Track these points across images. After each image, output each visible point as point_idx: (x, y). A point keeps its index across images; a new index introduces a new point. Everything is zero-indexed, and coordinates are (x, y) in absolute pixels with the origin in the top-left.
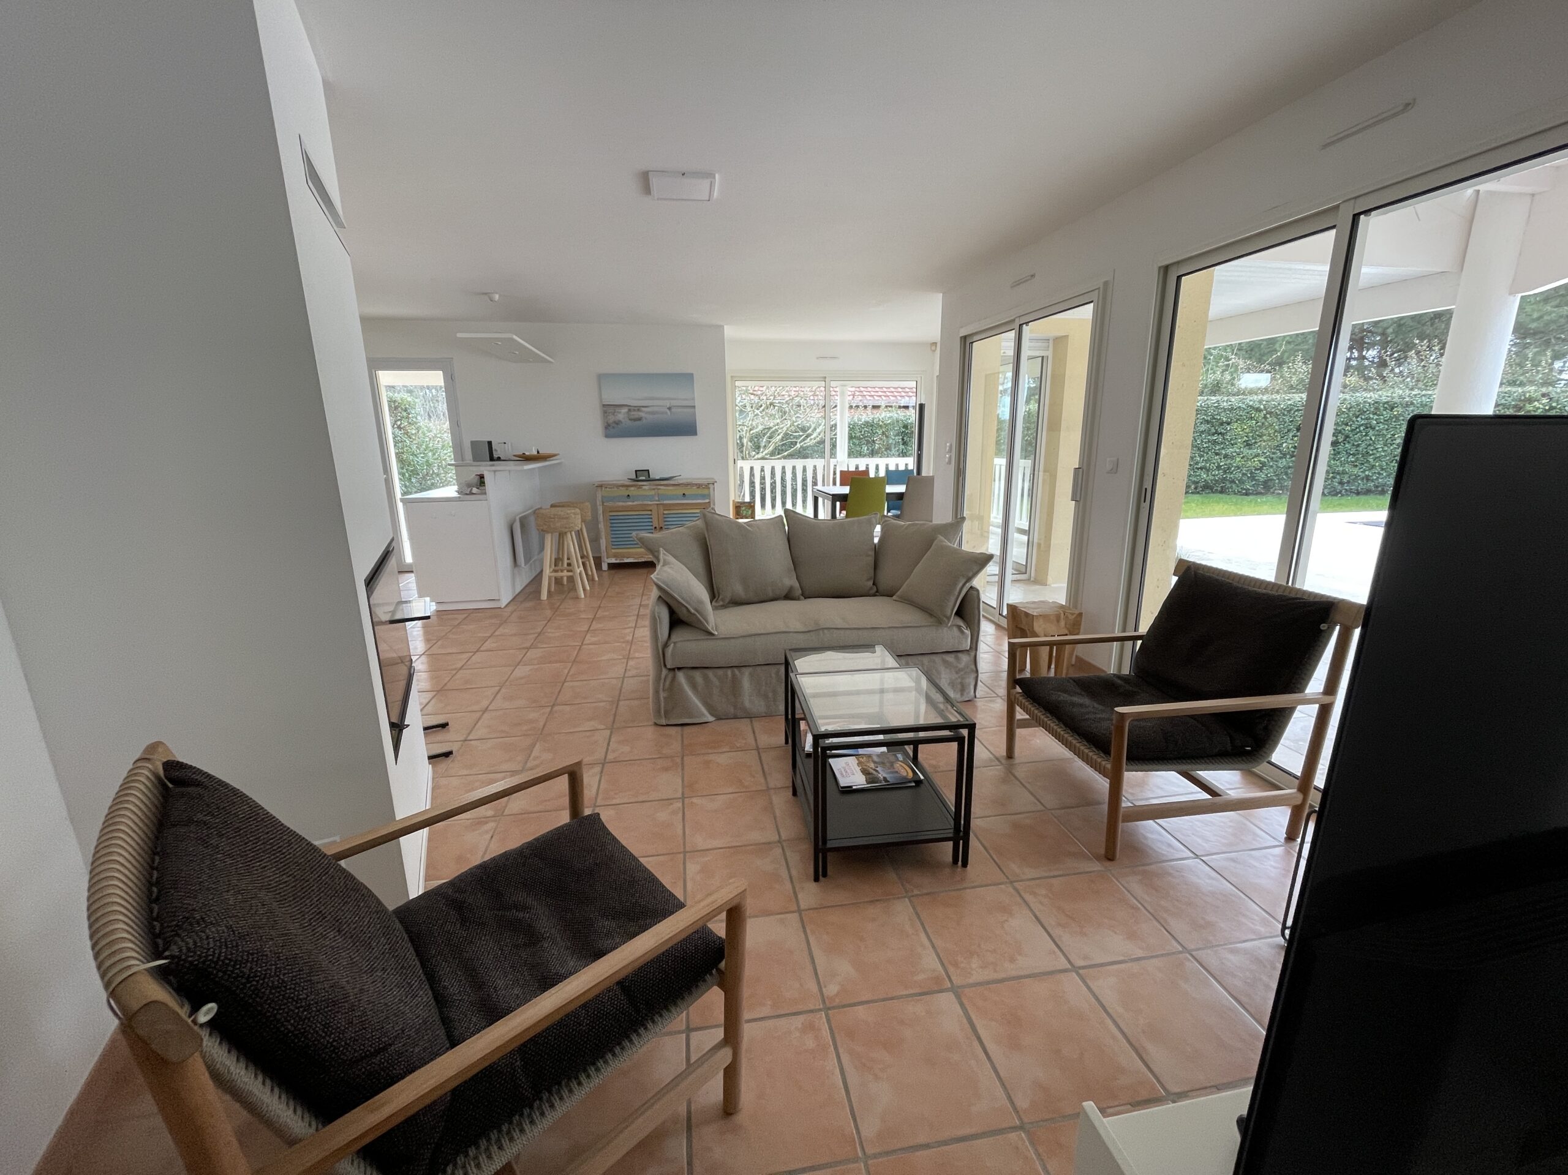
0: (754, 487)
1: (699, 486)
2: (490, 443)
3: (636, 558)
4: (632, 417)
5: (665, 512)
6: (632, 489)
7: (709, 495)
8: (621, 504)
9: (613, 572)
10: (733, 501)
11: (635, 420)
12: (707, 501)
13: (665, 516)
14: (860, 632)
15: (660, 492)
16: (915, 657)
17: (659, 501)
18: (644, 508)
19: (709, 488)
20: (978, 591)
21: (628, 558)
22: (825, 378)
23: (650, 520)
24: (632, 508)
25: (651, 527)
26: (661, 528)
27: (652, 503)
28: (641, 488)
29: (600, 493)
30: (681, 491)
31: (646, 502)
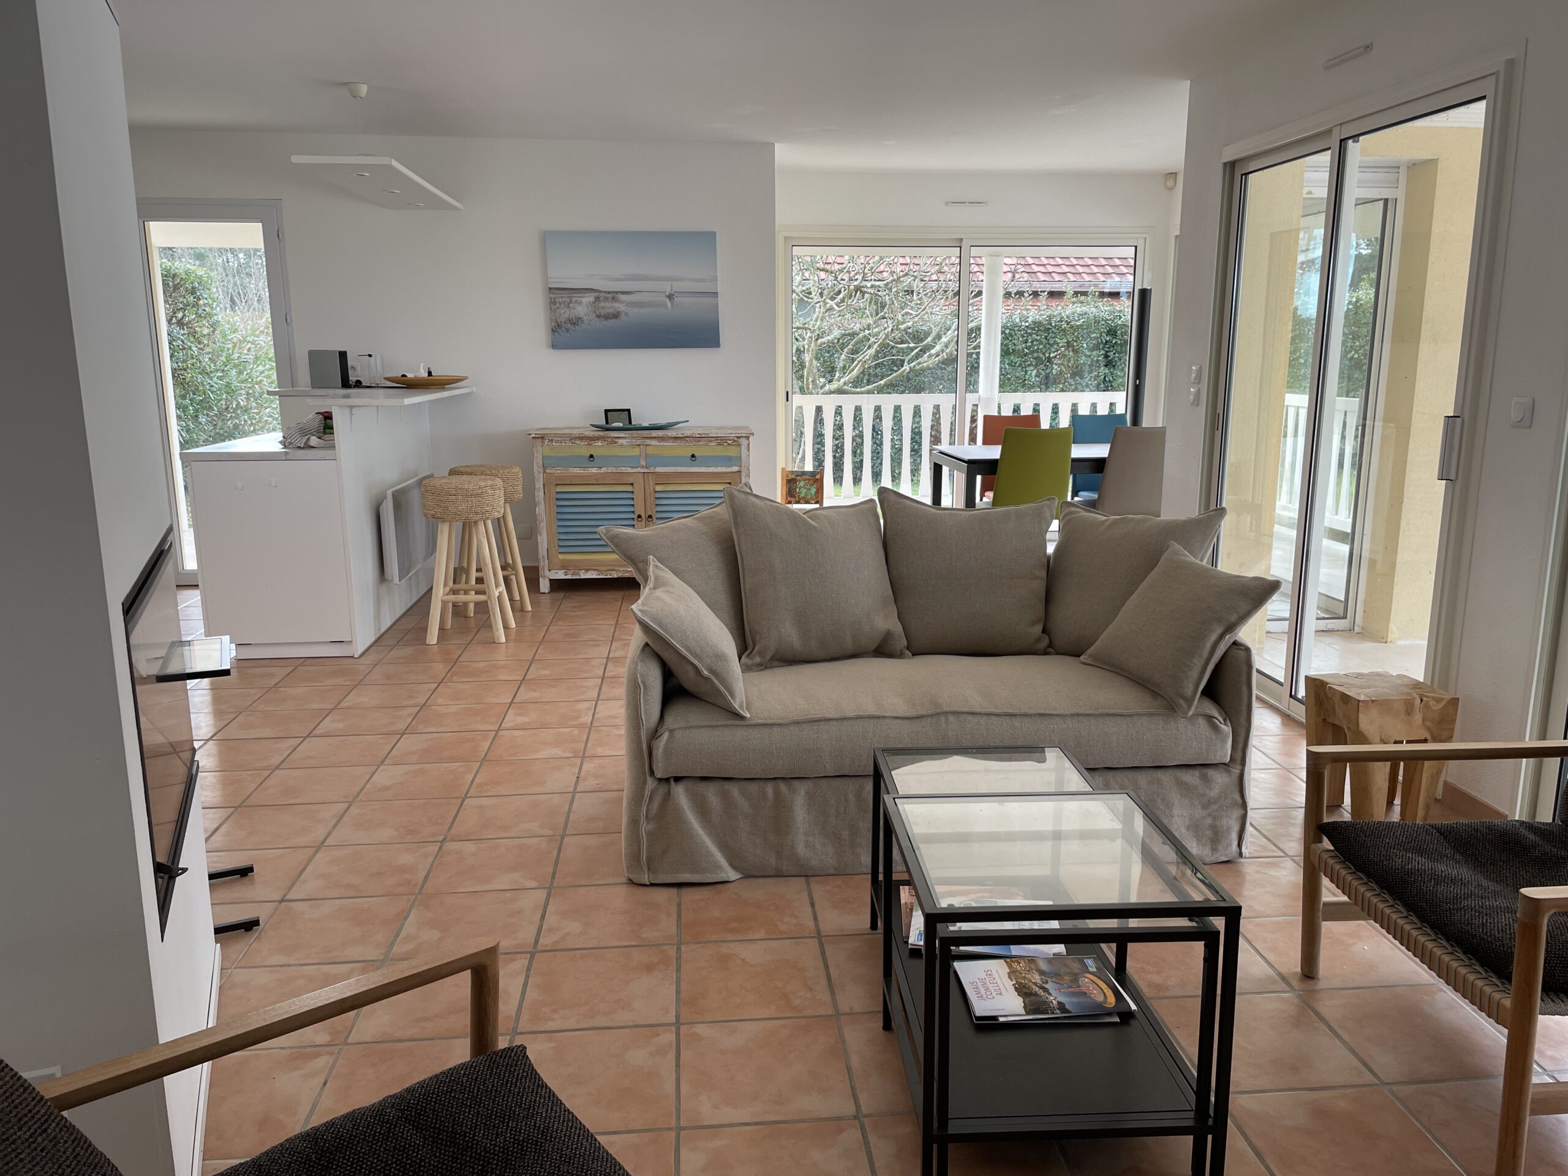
0: (822, 444)
1: (721, 441)
2: (343, 355)
3: (601, 572)
4: (603, 312)
5: (659, 488)
6: (599, 444)
7: (740, 458)
8: (575, 471)
9: (561, 595)
10: (783, 469)
11: (607, 317)
12: (735, 469)
13: (658, 495)
14: (1017, 722)
15: (650, 450)
16: (1125, 773)
17: (647, 468)
18: (619, 479)
19: (739, 445)
20: (1248, 650)
21: (587, 570)
22: (962, 239)
23: (631, 502)
24: (597, 480)
25: (632, 516)
26: (650, 517)
27: (634, 470)
28: (616, 443)
29: (540, 449)
30: (687, 450)
31: (622, 469)
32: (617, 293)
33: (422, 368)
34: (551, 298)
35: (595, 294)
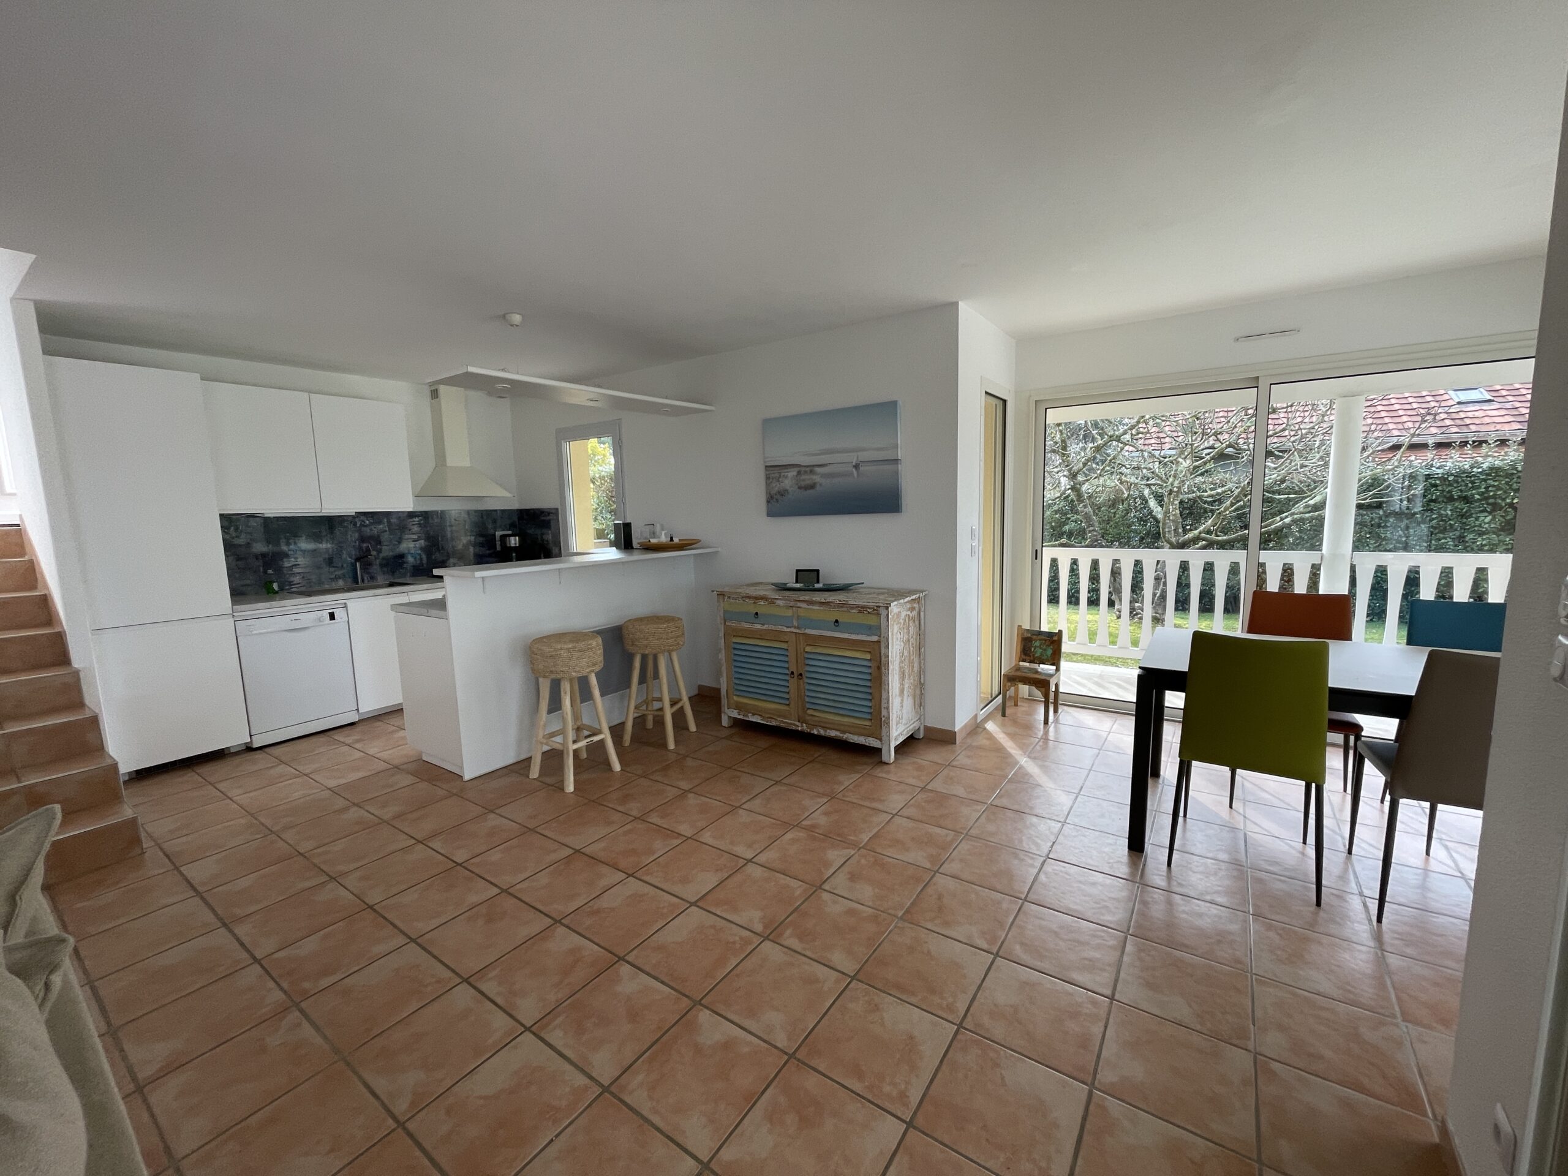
1: (861, 608)
2: (628, 526)
3: (764, 718)
4: (803, 484)
5: (808, 649)
6: (762, 603)
7: (879, 627)
8: (747, 626)
9: (736, 733)
12: (875, 638)
13: (807, 656)
15: (802, 613)
17: (798, 628)
18: (777, 636)
19: (879, 614)
21: (754, 714)
22: (1258, 379)
23: (786, 659)
24: (760, 635)
25: (786, 672)
26: (801, 675)
27: (789, 630)
28: (774, 603)
29: (722, 605)
30: (832, 615)
31: (780, 628)
32: (814, 466)
33: (663, 534)
34: (766, 475)
35: (798, 469)
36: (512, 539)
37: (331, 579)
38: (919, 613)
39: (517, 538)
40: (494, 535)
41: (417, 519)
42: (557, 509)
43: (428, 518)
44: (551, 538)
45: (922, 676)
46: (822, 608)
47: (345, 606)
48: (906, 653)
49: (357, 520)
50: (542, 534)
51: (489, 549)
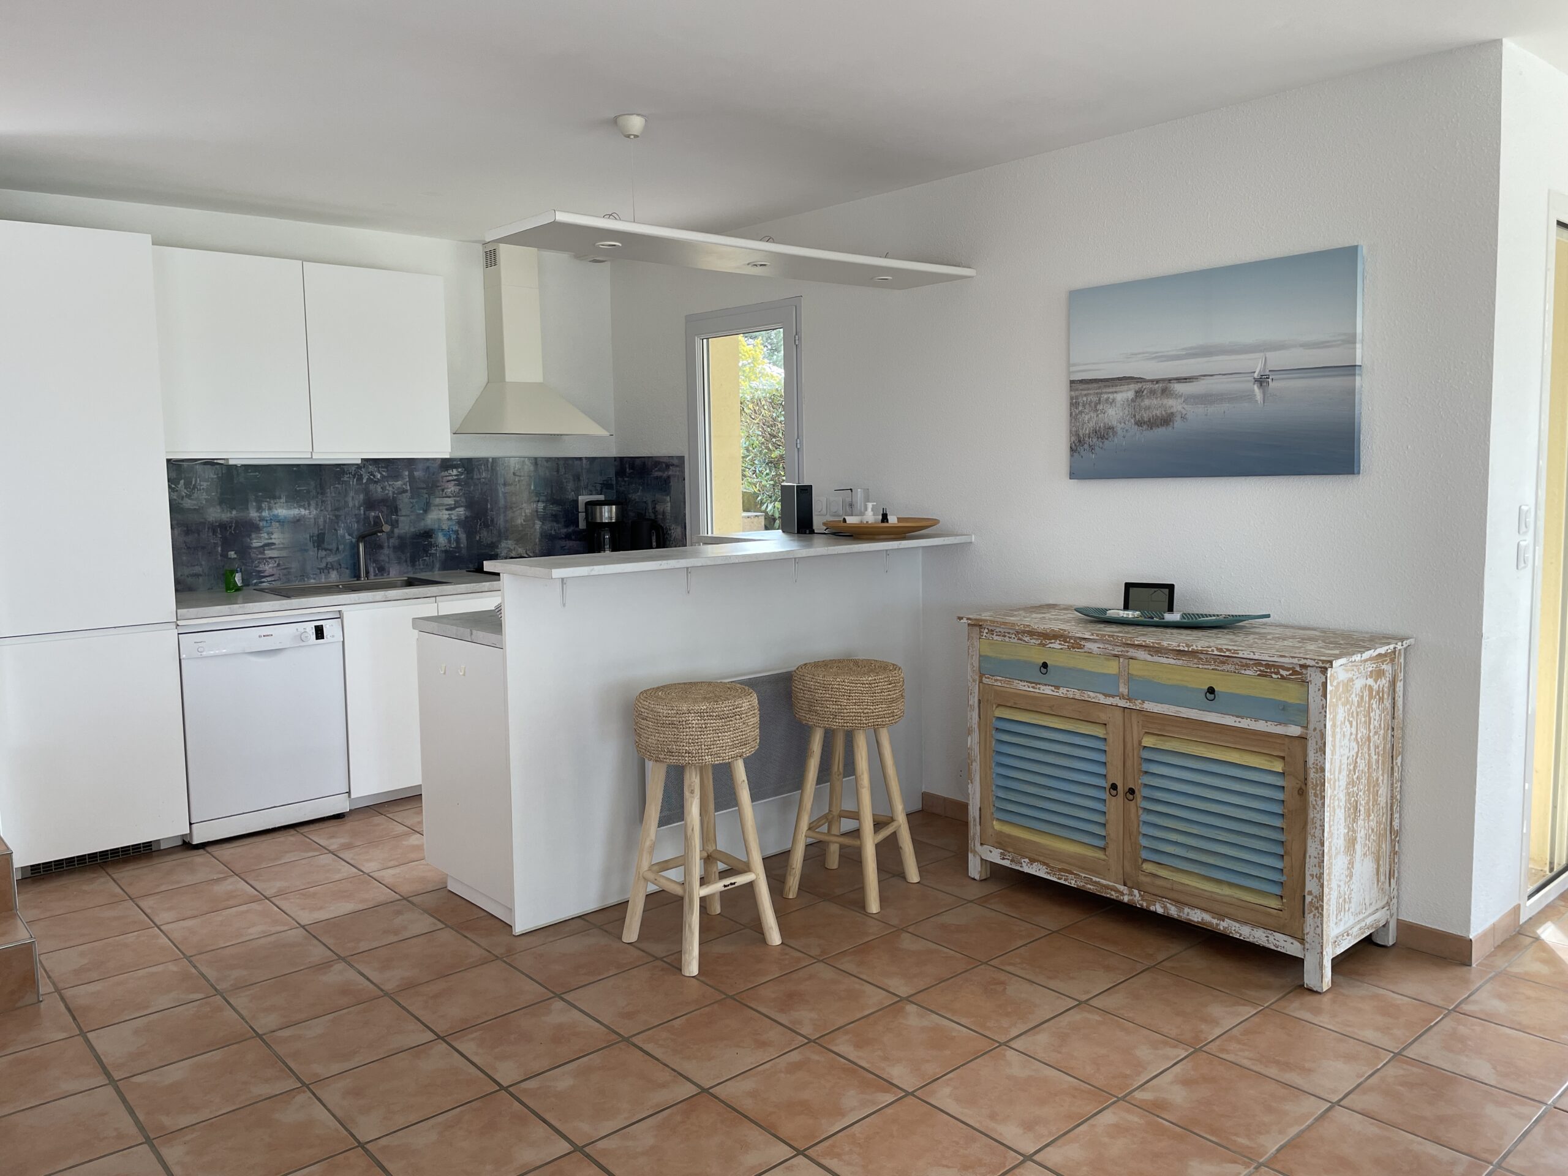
2: (804, 491)
3: (1052, 870)
5: (1148, 741)
6: (1056, 645)
7: (1305, 710)
8: (1023, 687)
12: (1294, 730)
13: (1146, 755)
15: (1135, 669)
17: (1129, 700)
18: (1085, 711)
19: (1305, 683)
21: (1032, 861)
23: (1102, 757)
24: (1051, 707)
25: (1102, 782)
26: (1132, 791)
27: (1109, 701)
28: (1081, 647)
29: (976, 643)
30: (1201, 678)
31: (1092, 696)
32: (1170, 380)
33: (870, 509)
34: (1072, 398)
35: (1138, 386)
36: (606, 508)
37: (319, 569)
38: (1393, 683)
39: (614, 507)
40: (577, 501)
41: (455, 472)
42: (681, 459)
43: (473, 470)
44: (669, 508)
45: (1396, 815)
46: (1180, 662)
47: (340, 616)
48: (1362, 765)
49: (363, 472)
50: (654, 502)
51: (567, 526)
